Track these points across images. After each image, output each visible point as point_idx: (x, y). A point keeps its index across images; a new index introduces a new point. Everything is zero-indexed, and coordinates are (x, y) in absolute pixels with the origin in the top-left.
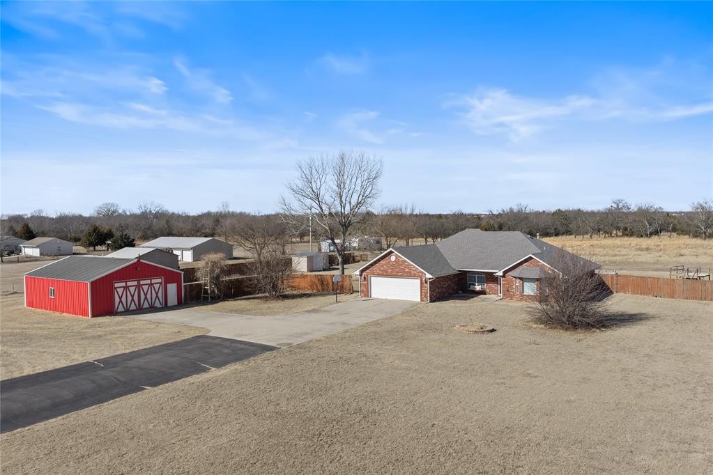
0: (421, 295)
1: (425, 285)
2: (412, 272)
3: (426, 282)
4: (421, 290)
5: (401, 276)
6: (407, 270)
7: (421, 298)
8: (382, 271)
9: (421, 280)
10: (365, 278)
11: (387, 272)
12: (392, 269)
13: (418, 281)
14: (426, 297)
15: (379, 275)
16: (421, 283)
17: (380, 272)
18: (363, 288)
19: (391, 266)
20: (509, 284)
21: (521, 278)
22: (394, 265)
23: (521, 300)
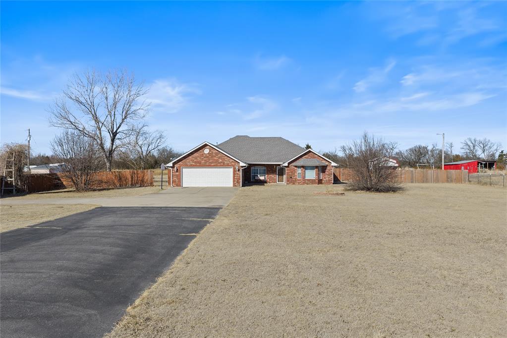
0: (234, 181)
1: (237, 172)
2: (226, 163)
3: (239, 170)
4: (234, 177)
5: (214, 166)
6: (220, 161)
7: (234, 184)
8: (195, 162)
9: (234, 169)
10: (177, 169)
11: (200, 163)
12: (205, 160)
13: (232, 170)
14: (238, 182)
15: (192, 166)
16: (234, 171)
17: (194, 164)
18: (175, 178)
19: (205, 157)
20: (292, 172)
21: (303, 167)
22: (207, 157)
23: (304, 183)
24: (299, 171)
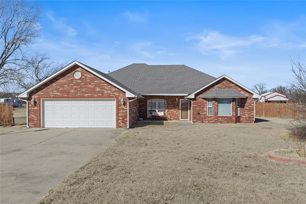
0: (117, 120)
1: (123, 107)
2: (106, 92)
3: (125, 104)
4: (118, 113)
5: (89, 97)
6: (98, 89)
7: (118, 124)
8: (62, 92)
9: (118, 102)
10: (35, 102)
11: (68, 93)
12: (75, 89)
13: (114, 103)
14: (124, 122)
15: (57, 98)
16: (118, 105)
17: (59, 94)
18: (32, 116)
19: (75, 85)
20: (200, 107)
21: (215, 99)
22: (78, 84)
23: (216, 122)
24: (210, 105)
